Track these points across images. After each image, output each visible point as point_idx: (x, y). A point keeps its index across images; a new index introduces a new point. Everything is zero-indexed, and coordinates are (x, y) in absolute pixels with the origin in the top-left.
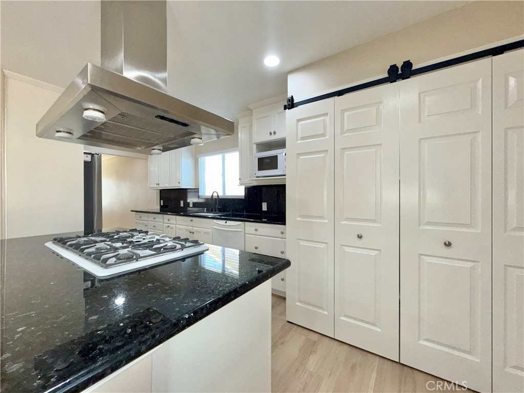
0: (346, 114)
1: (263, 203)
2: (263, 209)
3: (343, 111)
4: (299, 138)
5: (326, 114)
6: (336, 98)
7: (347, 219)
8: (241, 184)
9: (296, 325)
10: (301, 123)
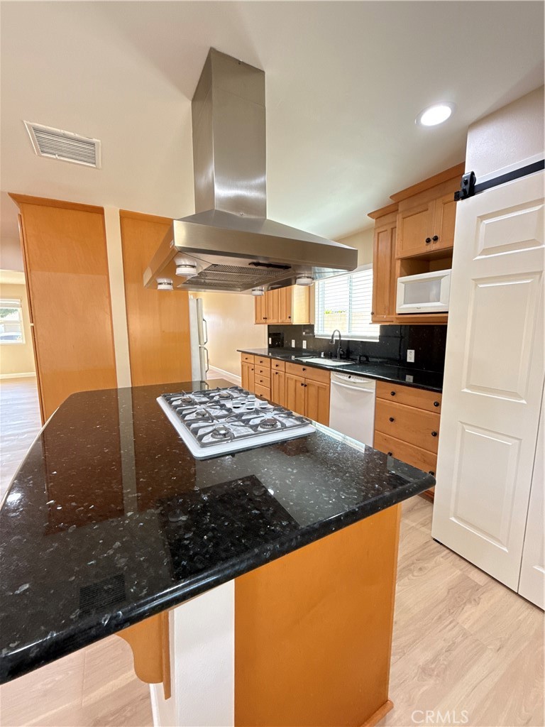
1: (409, 351)
2: (408, 360)
4: (480, 250)
8: (374, 322)
9: (448, 548)
10: (485, 222)
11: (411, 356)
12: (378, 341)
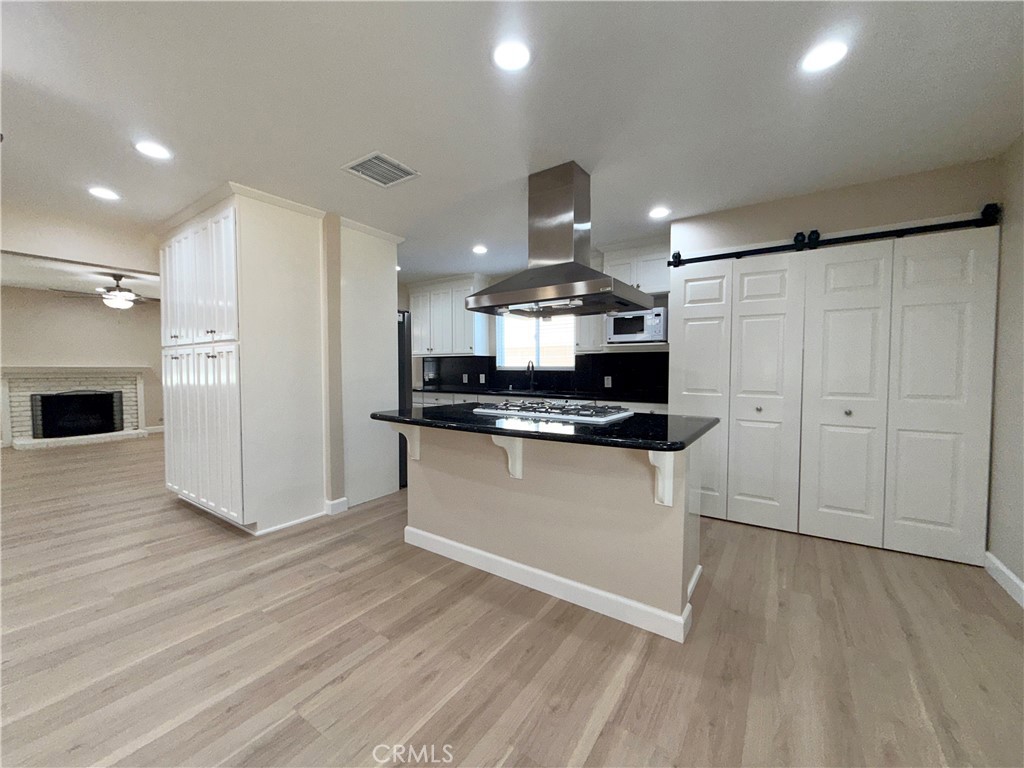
0: (746, 279)
1: (605, 378)
2: (606, 386)
3: (743, 275)
4: (688, 300)
5: (722, 277)
6: (734, 260)
7: (744, 392)
10: (690, 284)
11: (608, 382)
12: (573, 370)
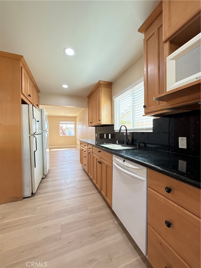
1: (180, 138)
2: (180, 146)
8: (147, 113)
11: (183, 143)
12: (152, 131)
